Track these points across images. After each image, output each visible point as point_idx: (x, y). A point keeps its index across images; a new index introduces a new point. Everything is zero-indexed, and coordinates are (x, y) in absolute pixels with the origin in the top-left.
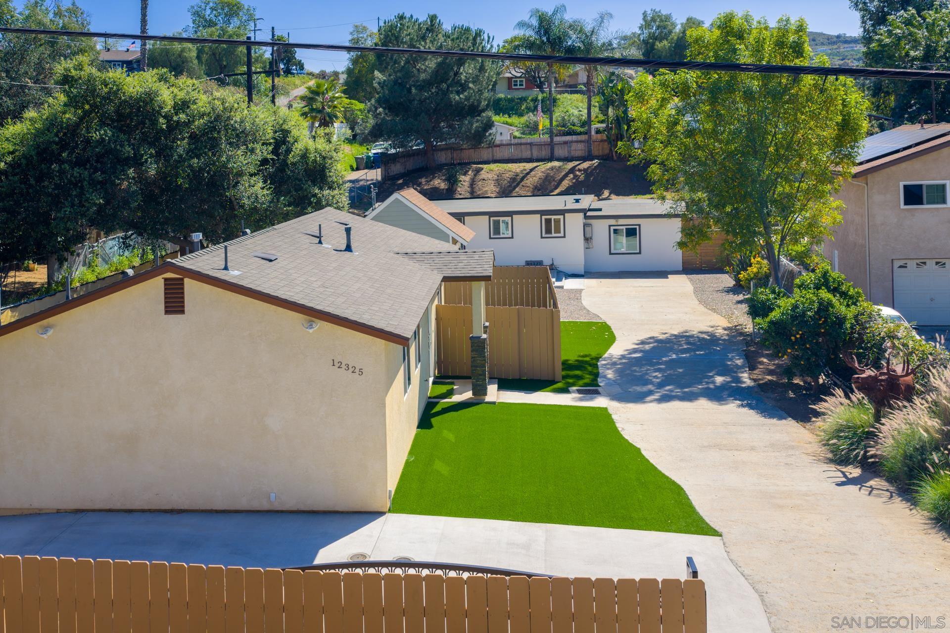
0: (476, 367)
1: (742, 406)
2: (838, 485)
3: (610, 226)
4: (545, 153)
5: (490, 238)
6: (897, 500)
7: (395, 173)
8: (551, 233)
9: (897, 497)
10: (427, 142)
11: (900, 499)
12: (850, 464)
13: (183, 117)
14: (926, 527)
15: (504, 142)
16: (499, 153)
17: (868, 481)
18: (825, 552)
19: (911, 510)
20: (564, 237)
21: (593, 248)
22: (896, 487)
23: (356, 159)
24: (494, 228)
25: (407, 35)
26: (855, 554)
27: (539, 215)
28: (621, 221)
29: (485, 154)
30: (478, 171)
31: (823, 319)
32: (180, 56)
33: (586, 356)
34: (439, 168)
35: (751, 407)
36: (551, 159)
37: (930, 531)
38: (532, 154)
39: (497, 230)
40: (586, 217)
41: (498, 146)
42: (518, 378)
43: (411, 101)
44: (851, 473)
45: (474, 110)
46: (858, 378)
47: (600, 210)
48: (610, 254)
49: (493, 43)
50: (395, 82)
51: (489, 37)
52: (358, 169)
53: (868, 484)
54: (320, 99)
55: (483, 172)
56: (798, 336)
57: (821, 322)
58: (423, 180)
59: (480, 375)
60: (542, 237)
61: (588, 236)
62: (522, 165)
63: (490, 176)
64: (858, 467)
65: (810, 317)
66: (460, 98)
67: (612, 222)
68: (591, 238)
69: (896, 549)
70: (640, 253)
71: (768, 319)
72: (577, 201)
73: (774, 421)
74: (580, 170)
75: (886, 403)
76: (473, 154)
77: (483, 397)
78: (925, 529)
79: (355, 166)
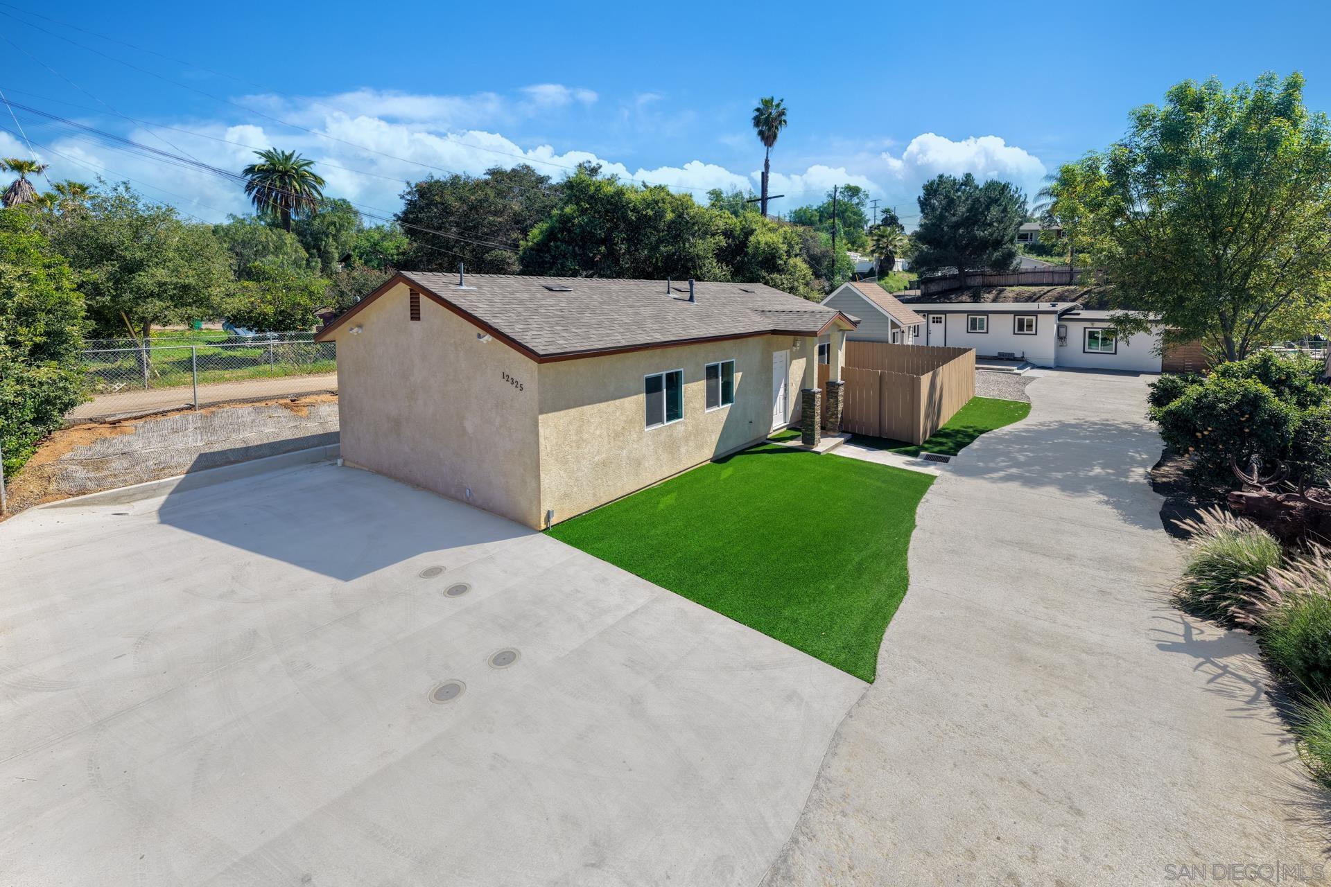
0: (806, 417)
1: (1107, 503)
2: (1162, 647)
3: (1085, 328)
4: (1066, 279)
5: (968, 332)
6: (1267, 710)
7: (934, 291)
8: (1024, 331)
9: (1268, 704)
10: (961, 270)
11: (1273, 710)
12: (1213, 618)
13: (650, 212)
14: (1300, 796)
15: (1029, 270)
16: (1023, 279)
17: (1228, 655)
18: (1021, 782)
19: (1284, 742)
20: (1036, 334)
21: (1066, 346)
22: (1280, 684)
23: (910, 282)
24: (972, 324)
25: (943, 189)
26: (1079, 812)
27: (1013, 315)
28: (1097, 325)
29: (1012, 279)
30: (1001, 291)
31: (1247, 416)
32: (810, 220)
33: (968, 427)
34: (969, 288)
35: (1117, 506)
36: (1070, 284)
37: (1306, 813)
38: (1053, 280)
39: (974, 327)
40: (1060, 319)
41: (1024, 273)
42: (878, 436)
43: (942, 237)
44: (1202, 632)
45: (998, 243)
46: (1241, 496)
47: (1079, 314)
48: (1084, 352)
49: (1021, 193)
50: (933, 225)
51: (1017, 189)
52: (910, 289)
53: (1222, 661)
54: (885, 240)
55: (1005, 292)
56: (1206, 433)
57: (1244, 419)
58: (953, 296)
59: (810, 426)
60: (1014, 334)
61: (1062, 335)
62: (1040, 288)
63: (1011, 295)
64: (1224, 626)
65: (1223, 410)
66: (985, 234)
67: (1088, 324)
68: (1065, 338)
69: (1186, 835)
70: (1115, 353)
71: (1165, 409)
72: (1054, 306)
73: (1135, 529)
74: (1095, 293)
75: (1299, 542)
76: (1001, 280)
77: (811, 446)
78: (1294, 803)
79: (908, 286)
